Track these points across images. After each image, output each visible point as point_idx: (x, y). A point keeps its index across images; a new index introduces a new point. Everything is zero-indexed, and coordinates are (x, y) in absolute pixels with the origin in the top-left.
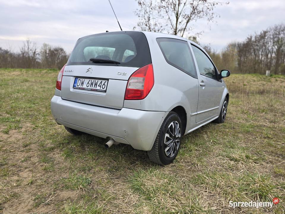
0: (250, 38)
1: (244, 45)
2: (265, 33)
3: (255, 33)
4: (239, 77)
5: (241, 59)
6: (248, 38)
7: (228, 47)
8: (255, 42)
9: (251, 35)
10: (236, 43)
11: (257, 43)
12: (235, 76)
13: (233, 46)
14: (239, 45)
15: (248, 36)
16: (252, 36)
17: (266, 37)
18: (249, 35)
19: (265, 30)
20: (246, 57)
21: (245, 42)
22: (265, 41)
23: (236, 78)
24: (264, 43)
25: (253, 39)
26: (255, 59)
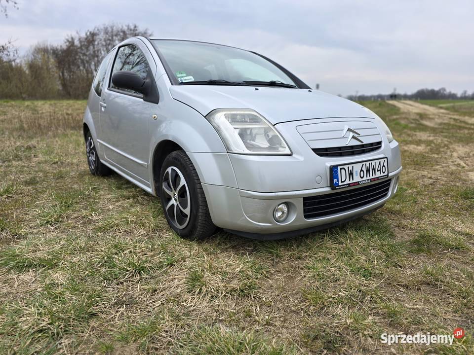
0: (70, 40)
1: (63, 51)
2: (93, 35)
3: (77, 33)
4: (74, 106)
5: (66, 77)
6: (68, 41)
7: (34, 52)
8: (81, 48)
9: (71, 35)
10: (49, 48)
11: (85, 51)
12: (68, 104)
13: (43, 51)
14: (55, 52)
15: (67, 38)
16: (74, 37)
17: (96, 43)
18: (68, 35)
19: (91, 30)
20: (72, 74)
21: (65, 47)
22: (96, 49)
23: (71, 106)
24: (94, 52)
25: (77, 43)
26: (87, 76)
